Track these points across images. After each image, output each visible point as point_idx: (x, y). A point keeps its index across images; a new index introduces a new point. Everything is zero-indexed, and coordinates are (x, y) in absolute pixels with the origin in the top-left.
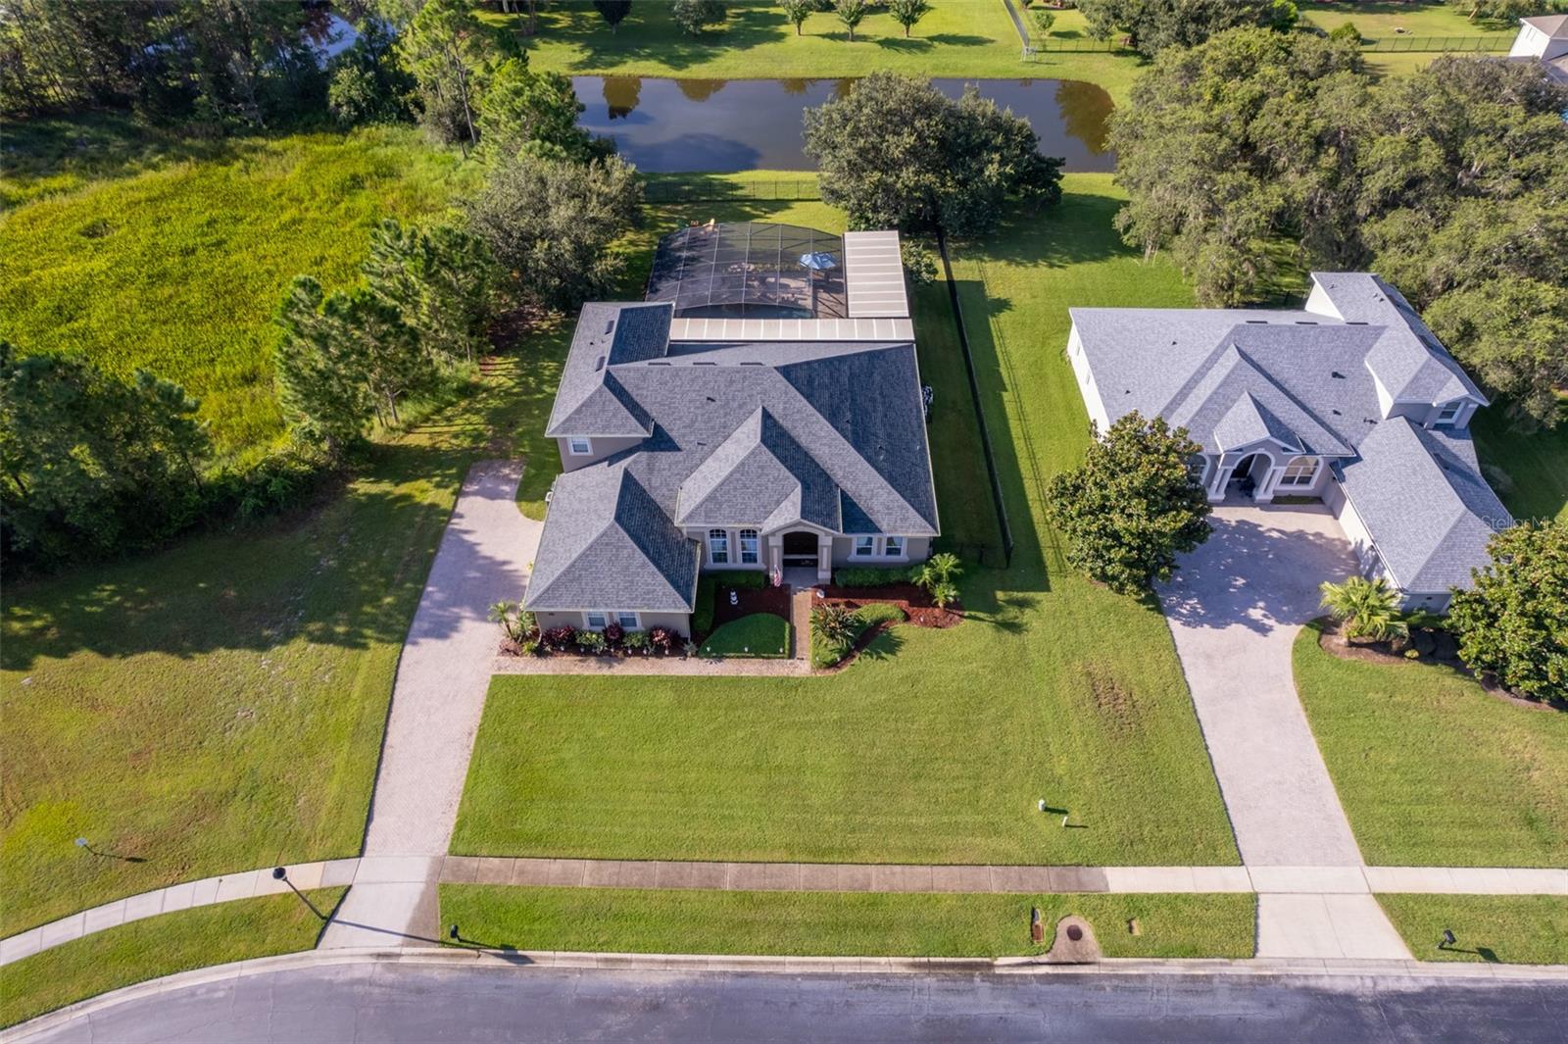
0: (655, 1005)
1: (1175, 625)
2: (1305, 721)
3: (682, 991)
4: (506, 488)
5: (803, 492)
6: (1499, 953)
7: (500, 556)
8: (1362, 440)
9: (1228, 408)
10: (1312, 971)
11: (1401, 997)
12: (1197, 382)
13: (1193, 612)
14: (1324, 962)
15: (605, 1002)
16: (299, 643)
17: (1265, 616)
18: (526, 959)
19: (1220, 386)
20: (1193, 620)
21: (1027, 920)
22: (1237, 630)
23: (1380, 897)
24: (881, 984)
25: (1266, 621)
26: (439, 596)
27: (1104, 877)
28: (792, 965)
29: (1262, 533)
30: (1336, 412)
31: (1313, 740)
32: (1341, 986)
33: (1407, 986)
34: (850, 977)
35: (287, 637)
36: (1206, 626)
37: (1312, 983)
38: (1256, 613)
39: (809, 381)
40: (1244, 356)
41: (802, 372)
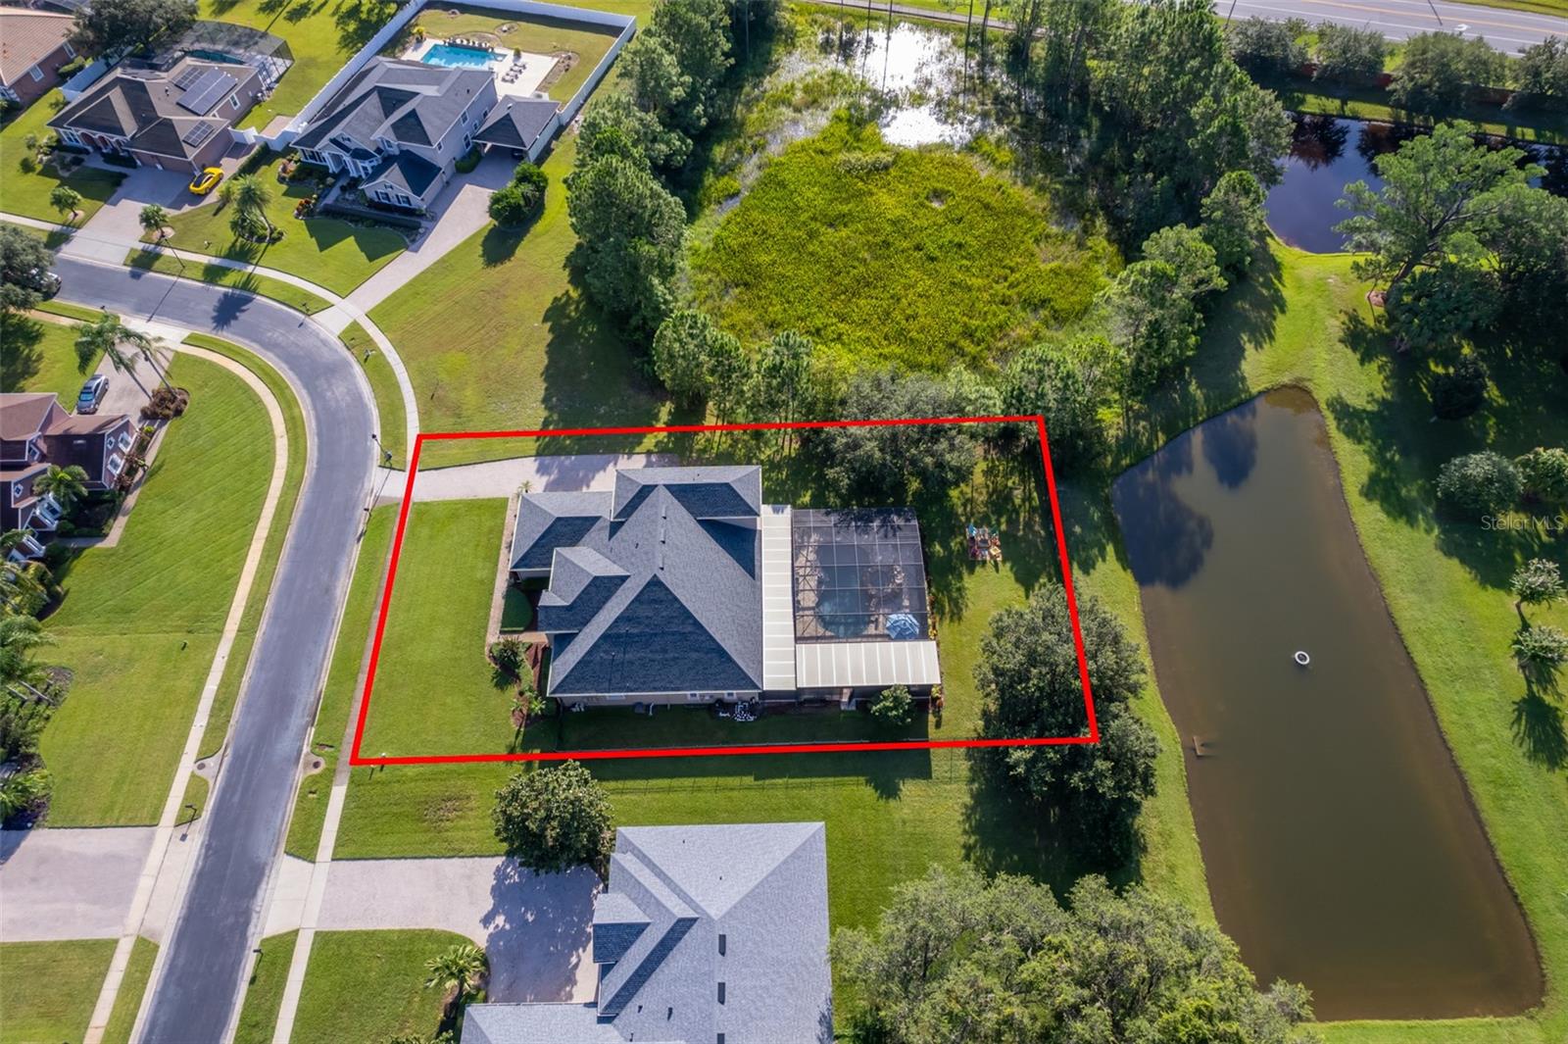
0: (328, 591)
1: (499, 861)
2: (412, 927)
5: (563, 607)
6: (254, 987)
8: (618, 1029)
9: (639, 906)
10: (271, 882)
11: (247, 923)
12: (668, 885)
13: (507, 876)
14: (273, 889)
15: (333, 573)
16: (544, 414)
17: (497, 926)
18: (359, 540)
19: (655, 898)
20: (500, 875)
21: (330, 743)
22: (488, 904)
23: (296, 932)
24: (316, 677)
25: (492, 926)
27: (342, 785)
28: (333, 642)
29: (577, 950)
30: (640, 1007)
31: (397, 928)
32: (260, 893)
33: (251, 929)
34: (322, 665)
35: (550, 409)
36: (494, 882)
37: (266, 879)
38: (500, 920)
39: (655, 601)
40: (683, 926)
41: (661, 595)
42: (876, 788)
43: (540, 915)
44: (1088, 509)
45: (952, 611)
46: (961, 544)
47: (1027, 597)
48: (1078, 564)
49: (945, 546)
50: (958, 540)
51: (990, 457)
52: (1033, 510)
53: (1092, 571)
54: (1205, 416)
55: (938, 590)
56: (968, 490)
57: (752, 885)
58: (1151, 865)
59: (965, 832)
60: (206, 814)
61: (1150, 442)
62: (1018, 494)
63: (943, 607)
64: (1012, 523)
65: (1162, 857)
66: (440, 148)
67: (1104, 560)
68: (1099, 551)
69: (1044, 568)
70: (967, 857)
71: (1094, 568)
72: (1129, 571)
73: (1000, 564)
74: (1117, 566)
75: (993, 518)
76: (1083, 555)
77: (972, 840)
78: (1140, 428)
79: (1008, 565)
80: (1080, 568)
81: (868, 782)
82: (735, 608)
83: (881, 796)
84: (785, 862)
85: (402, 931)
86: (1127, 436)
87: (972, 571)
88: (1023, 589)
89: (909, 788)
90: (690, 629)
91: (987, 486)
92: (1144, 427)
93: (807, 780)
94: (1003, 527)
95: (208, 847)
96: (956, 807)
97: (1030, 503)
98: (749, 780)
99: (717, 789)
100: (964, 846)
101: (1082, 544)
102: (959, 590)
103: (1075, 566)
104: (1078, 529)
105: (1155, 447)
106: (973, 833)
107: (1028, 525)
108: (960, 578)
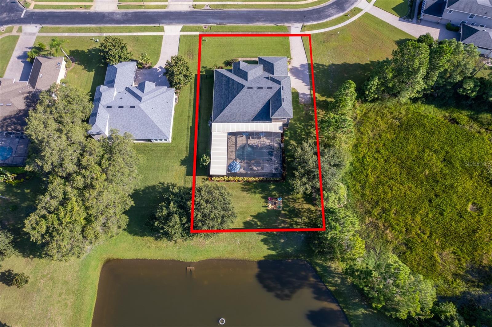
0: (258, 21)
3: (255, 22)
4: (302, 96)
7: (297, 80)
12: (153, 97)
15: (264, 21)
16: (327, 64)
18: (275, 25)
21: (211, 29)
23: (164, 32)
24: (230, 23)
26: (306, 72)
27: (199, 33)
30: (126, 94)
35: (329, 66)
38: (160, 70)
39: (238, 88)
40: (139, 98)
41: (239, 89)
42: (184, 159)
43: (160, 78)
44: (292, 247)
45: (246, 188)
46: (275, 195)
47: (251, 216)
48: (266, 238)
49: (274, 190)
50: (277, 194)
51: (318, 212)
52: (292, 225)
53: (263, 243)
54: (347, 313)
55: (255, 185)
56: (300, 201)
57: (149, 116)
58: (151, 240)
59: (168, 184)
60: (195, 10)
61: (330, 282)
62: (300, 220)
63: (248, 186)
64: (285, 216)
65: (153, 244)
66: (450, 12)
67: (268, 249)
68: (272, 248)
69: (264, 224)
70: (160, 183)
71: (264, 244)
72: (264, 259)
73: (266, 208)
74: (266, 254)
75: (287, 209)
76: (270, 241)
77: (165, 185)
78: (336, 279)
79: (266, 211)
80: (264, 238)
81: (186, 157)
82: (239, 114)
83: (182, 160)
84: (156, 126)
85: (160, 51)
86: (331, 272)
87: (263, 197)
88: (255, 215)
89: (184, 169)
90: (230, 99)
91: (302, 209)
92: (337, 281)
93: (189, 140)
94: (283, 212)
95: (187, 12)
96: (176, 182)
97: (295, 224)
98: (191, 125)
99: (189, 117)
100: (164, 183)
101: (275, 242)
102: (255, 192)
103: (265, 237)
104: (282, 241)
105: (327, 284)
106: (167, 186)
107: (284, 222)
108: (260, 193)
